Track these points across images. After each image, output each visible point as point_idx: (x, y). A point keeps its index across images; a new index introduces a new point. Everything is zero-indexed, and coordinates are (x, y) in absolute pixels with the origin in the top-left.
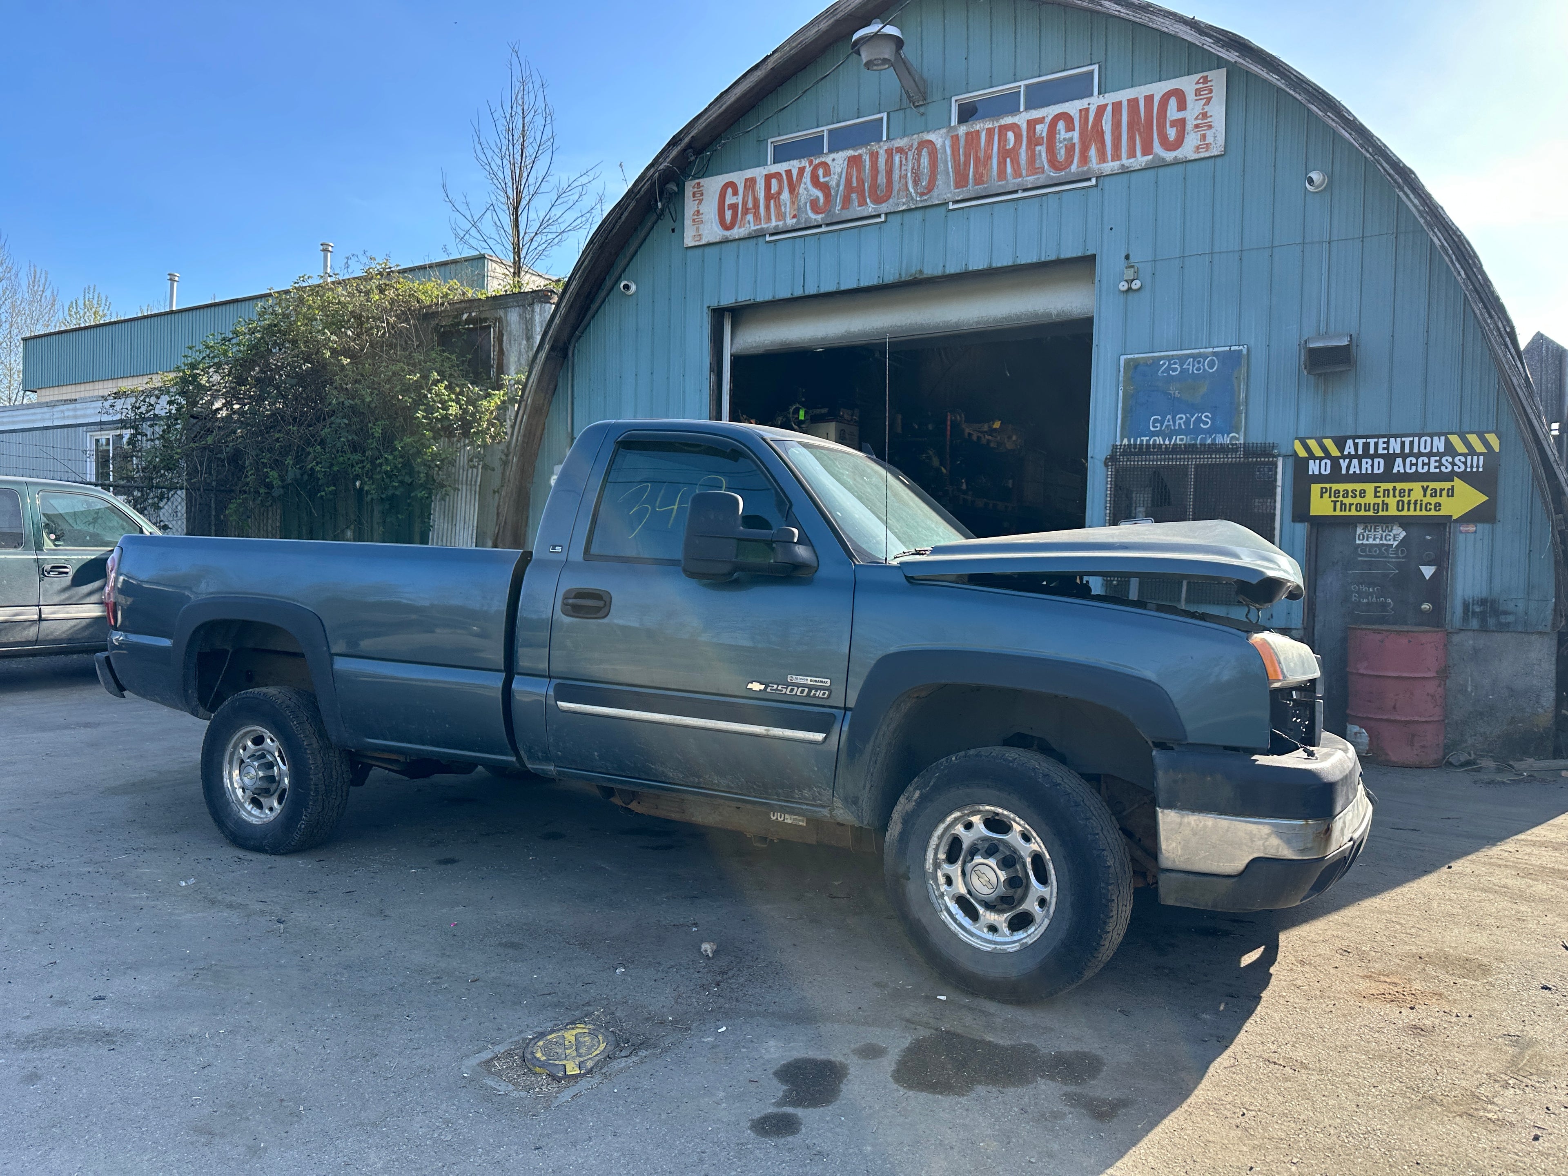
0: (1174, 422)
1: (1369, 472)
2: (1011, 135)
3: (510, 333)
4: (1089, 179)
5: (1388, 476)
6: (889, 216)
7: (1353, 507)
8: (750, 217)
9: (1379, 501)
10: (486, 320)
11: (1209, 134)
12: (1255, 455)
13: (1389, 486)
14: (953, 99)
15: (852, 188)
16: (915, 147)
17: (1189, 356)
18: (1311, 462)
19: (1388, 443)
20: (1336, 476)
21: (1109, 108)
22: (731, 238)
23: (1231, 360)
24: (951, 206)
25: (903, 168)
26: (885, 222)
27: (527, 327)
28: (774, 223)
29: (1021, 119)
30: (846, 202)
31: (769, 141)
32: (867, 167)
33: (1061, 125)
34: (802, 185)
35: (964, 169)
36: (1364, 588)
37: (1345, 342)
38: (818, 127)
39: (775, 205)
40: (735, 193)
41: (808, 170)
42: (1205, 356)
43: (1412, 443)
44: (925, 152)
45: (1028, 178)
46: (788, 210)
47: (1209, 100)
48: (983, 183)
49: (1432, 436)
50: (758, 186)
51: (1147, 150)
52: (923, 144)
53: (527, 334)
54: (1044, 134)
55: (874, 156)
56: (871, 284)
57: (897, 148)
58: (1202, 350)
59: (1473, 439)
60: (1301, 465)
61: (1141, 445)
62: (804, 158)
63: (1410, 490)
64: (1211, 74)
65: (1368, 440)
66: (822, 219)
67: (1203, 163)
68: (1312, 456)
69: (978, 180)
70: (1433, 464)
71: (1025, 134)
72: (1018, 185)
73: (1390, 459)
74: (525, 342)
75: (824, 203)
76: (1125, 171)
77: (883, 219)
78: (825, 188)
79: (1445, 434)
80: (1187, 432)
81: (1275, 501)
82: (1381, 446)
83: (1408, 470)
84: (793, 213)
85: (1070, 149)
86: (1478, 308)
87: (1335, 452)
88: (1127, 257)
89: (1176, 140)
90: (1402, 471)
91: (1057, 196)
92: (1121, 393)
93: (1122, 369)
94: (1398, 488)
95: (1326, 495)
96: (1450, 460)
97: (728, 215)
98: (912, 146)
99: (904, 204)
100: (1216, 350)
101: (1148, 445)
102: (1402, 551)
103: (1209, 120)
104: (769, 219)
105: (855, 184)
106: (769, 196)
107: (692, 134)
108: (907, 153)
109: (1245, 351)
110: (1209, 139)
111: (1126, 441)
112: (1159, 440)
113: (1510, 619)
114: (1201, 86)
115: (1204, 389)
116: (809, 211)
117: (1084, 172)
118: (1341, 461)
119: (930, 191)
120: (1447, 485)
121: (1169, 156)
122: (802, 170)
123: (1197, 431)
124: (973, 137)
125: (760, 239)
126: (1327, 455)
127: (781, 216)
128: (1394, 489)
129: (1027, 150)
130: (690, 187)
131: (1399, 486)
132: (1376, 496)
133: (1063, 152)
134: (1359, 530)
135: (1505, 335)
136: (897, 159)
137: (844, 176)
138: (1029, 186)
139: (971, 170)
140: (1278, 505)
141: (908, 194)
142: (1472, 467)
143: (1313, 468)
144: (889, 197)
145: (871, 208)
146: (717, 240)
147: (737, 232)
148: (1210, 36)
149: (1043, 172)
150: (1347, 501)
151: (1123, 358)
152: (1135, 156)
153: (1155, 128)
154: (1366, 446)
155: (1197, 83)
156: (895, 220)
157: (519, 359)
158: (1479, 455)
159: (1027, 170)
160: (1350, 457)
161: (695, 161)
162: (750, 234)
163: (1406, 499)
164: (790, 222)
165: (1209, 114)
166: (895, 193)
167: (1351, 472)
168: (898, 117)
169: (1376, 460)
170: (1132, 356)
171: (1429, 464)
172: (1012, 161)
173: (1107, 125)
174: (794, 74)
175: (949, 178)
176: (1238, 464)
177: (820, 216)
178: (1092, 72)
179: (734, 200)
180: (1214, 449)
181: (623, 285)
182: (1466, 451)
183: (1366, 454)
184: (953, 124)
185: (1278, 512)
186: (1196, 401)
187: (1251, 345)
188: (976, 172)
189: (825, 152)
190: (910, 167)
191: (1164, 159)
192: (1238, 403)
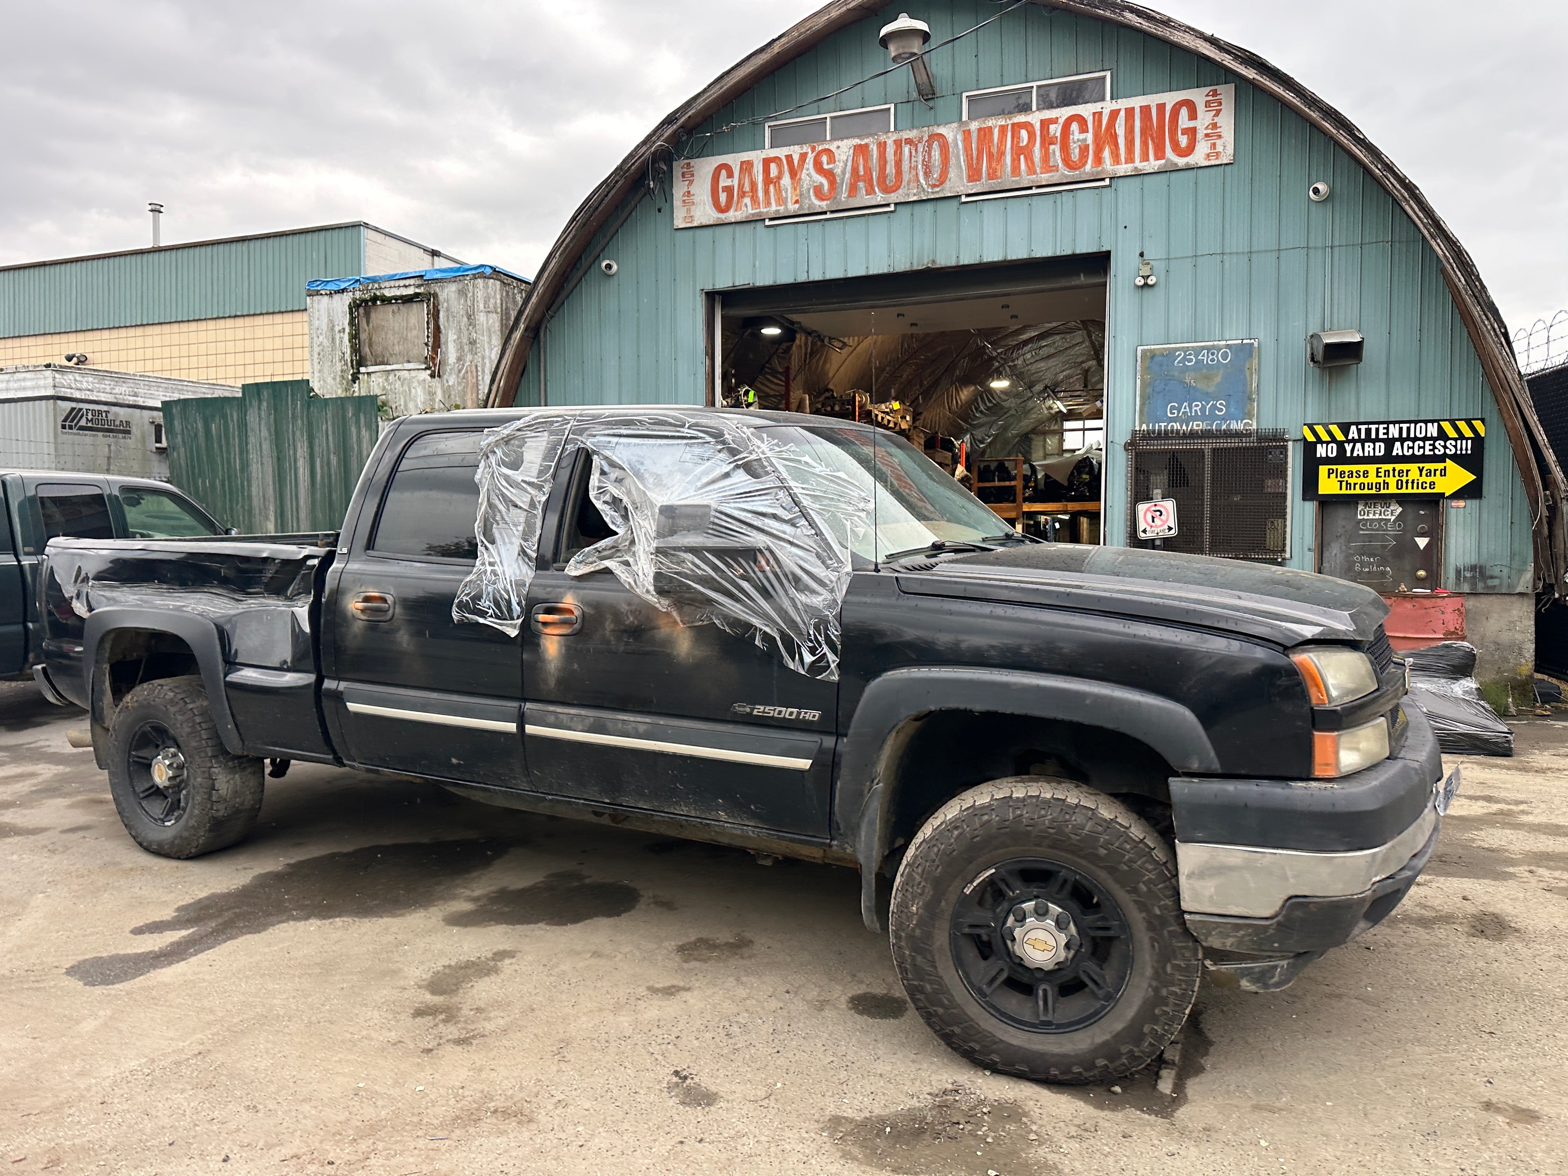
0: (1191, 409)
1: (1371, 454)
2: (1024, 133)
3: (447, 310)
4: (1103, 179)
5: (1388, 458)
6: (899, 208)
7: (1357, 486)
8: (747, 200)
9: (1381, 480)
11: (1219, 143)
12: (1268, 439)
13: (1390, 467)
14: (965, 95)
15: (859, 176)
16: (926, 138)
17: (1203, 348)
18: (1319, 446)
19: (1387, 428)
20: (1342, 458)
21: (1122, 114)
22: (727, 221)
23: (1244, 352)
24: (964, 199)
25: (913, 159)
26: (895, 211)
27: (468, 305)
28: (774, 207)
29: (1035, 118)
30: (853, 190)
31: (767, 125)
32: (875, 156)
33: (1075, 126)
34: (804, 171)
35: (978, 163)
36: (1366, 559)
37: (1357, 338)
38: (820, 113)
39: (775, 189)
40: (730, 175)
41: (811, 157)
42: (1219, 348)
43: (1409, 429)
44: (935, 145)
45: (1043, 176)
46: (790, 195)
47: (1218, 113)
48: (997, 178)
49: (1426, 422)
50: (755, 170)
51: (1160, 153)
52: (933, 137)
53: (467, 311)
54: (1058, 134)
55: (882, 146)
56: (881, 272)
57: (906, 139)
58: (1216, 343)
59: (1462, 425)
60: (1309, 448)
61: (1160, 430)
62: (806, 144)
63: (1408, 471)
64: (1221, 88)
65: (1370, 426)
66: (827, 205)
67: (1214, 169)
68: (1319, 441)
69: (992, 175)
71: (1038, 133)
72: (1032, 181)
73: (1389, 443)
74: (465, 319)
75: (829, 189)
76: (1139, 175)
77: (892, 208)
78: (829, 175)
79: (1437, 421)
80: (1203, 418)
81: (1286, 482)
82: (1381, 431)
83: (1406, 453)
84: (795, 198)
85: (1084, 149)
86: (1476, 311)
87: (1340, 437)
88: (1142, 255)
89: (1187, 147)
90: (1400, 454)
91: (1071, 194)
92: (1138, 381)
93: (1139, 359)
94: (1397, 470)
95: (1333, 476)
96: (1442, 443)
97: (723, 197)
98: (922, 138)
99: (915, 195)
100: (1229, 342)
101: (1166, 431)
102: (1399, 526)
103: (1219, 130)
104: (768, 204)
105: (862, 173)
106: (767, 180)
107: (690, 113)
108: (916, 145)
109: (1256, 345)
110: (1219, 148)
111: (1144, 427)
112: (1176, 426)
113: (1496, 582)
114: (1210, 98)
115: (1218, 379)
116: (813, 198)
117: (1098, 173)
118: (1346, 445)
119: (942, 183)
120: (1440, 466)
121: (1181, 162)
122: (803, 157)
123: (1213, 417)
124: (985, 133)
125: (759, 224)
126: (1333, 440)
127: (781, 201)
128: (1394, 470)
129: (1041, 150)
130: (678, 167)
131: (1398, 467)
132: (1378, 476)
133: (1077, 151)
134: (1360, 508)
135: (1501, 337)
136: (906, 149)
137: (850, 164)
138: (1044, 183)
139: (985, 165)
140: (1289, 485)
141: (919, 185)
142: (1461, 449)
143: (1321, 451)
144: (899, 187)
145: (879, 197)
146: (711, 223)
147: (732, 215)
148: (1230, 53)
149: (1057, 170)
150: (1352, 481)
151: (1140, 348)
152: (1148, 160)
153: (1167, 134)
154: (1368, 431)
155: (1207, 95)
156: (905, 211)
158: (1467, 439)
159: (1042, 167)
160: (1354, 441)
161: (687, 141)
162: (747, 217)
163: (1404, 479)
164: (793, 208)
165: (1219, 125)
166: (905, 183)
167: (1355, 455)
168: (906, 108)
169: (1377, 444)
170: (1149, 347)
171: (1424, 447)
172: (1026, 158)
173: (1120, 129)
174: (793, 59)
175: (961, 172)
176: (1252, 448)
177: (825, 203)
178: (1104, 78)
179: (728, 183)
180: (1229, 434)
181: (604, 264)
182: (1456, 436)
183: (1368, 439)
184: (965, 118)
185: (1289, 492)
186: (1211, 390)
187: (1262, 339)
188: (989, 166)
189: (828, 138)
190: (920, 158)
191: (1176, 164)
192: (1251, 392)
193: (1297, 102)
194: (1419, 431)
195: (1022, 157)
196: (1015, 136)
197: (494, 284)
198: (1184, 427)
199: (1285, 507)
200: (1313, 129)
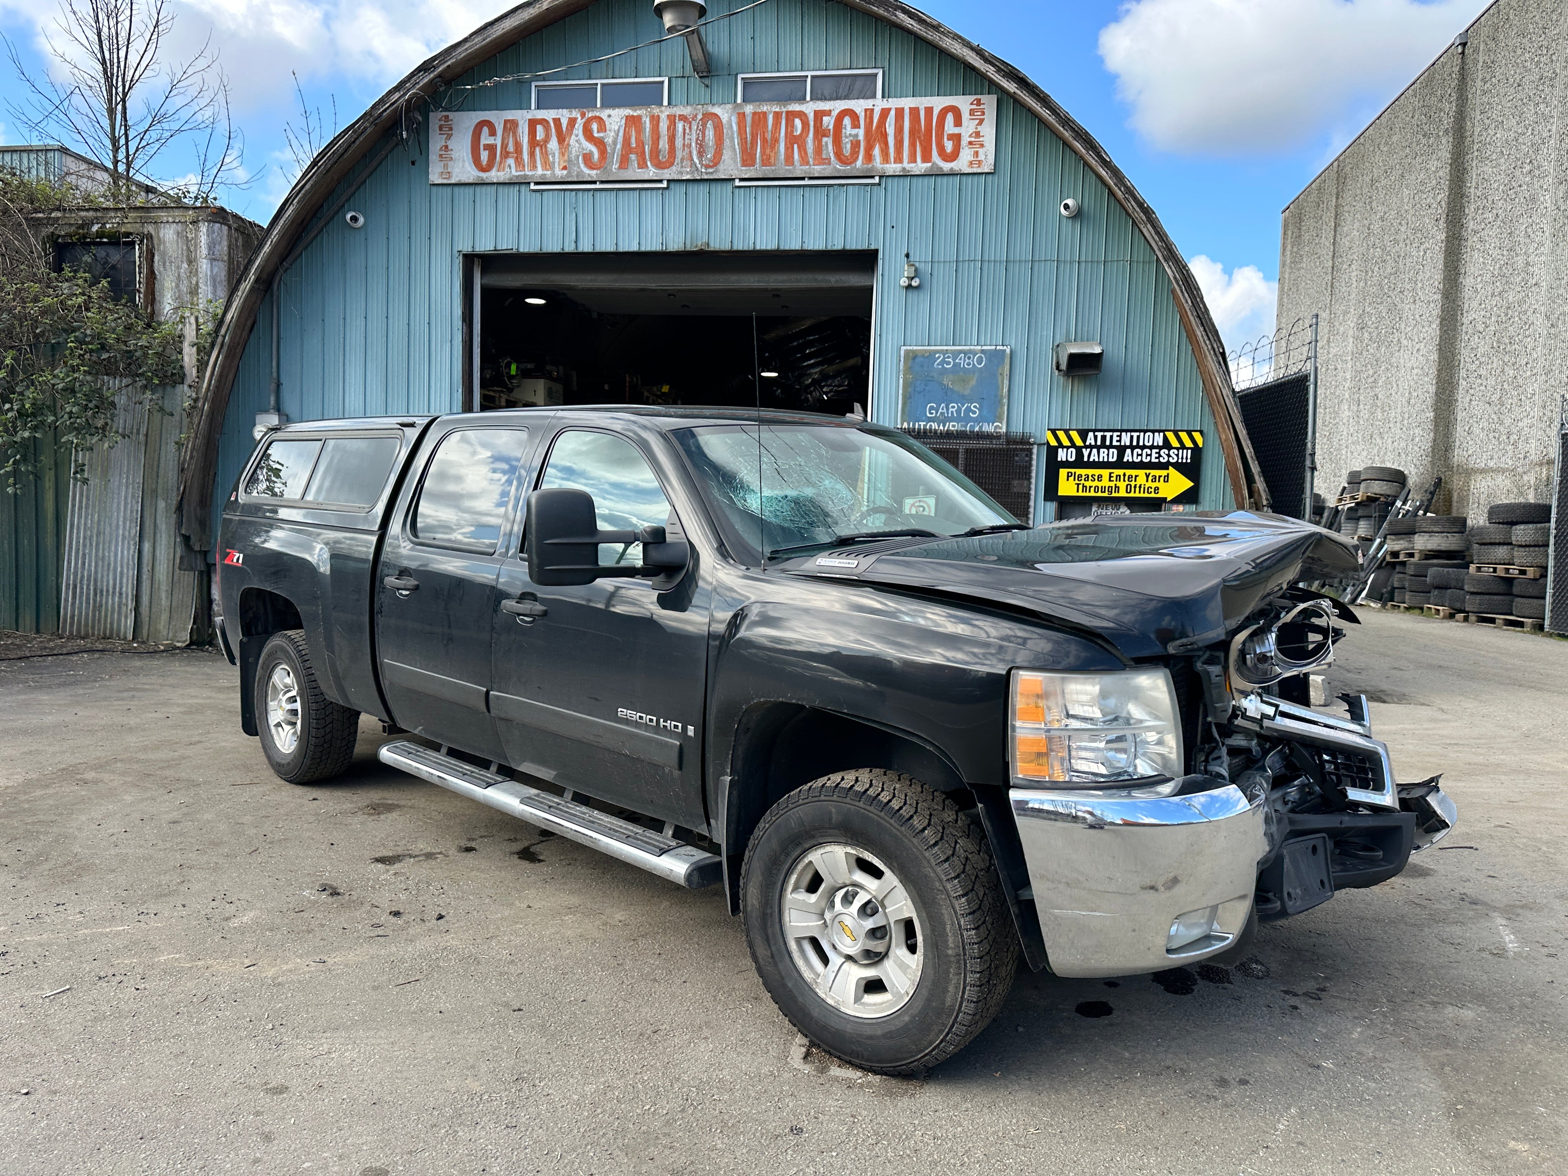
0: (948, 410)
1: (1106, 460)
2: (798, 122)
3: (164, 254)
4: (873, 177)
5: (1120, 464)
6: (672, 185)
7: (1092, 489)
8: (511, 161)
9: (1112, 484)
10: (127, 235)
11: (981, 151)
12: (1015, 442)
13: (1120, 472)
14: (740, 76)
15: (631, 148)
16: (700, 117)
17: (961, 352)
18: (1060, 450)
19: (1120, 436)
20: (1079, 463)
21: (893, 113)
22: (488, 181)
23: (997, 358)
24: (737, 183)
25: (687, 137)
26: (667, 188)
27: (188, 249)
28: (540, 171)
29: (809, 108)
30: (624, 162)
31: (533, 84)
32: (648, 130)
33: (847, 121)
34: (573, 137)
35: (751, 148)
37: (1097, 350)
38: (590, 78)
39: (541, 153)
40: (493, 133)
41: (580, 123)
42: (975, 353)
43: (1138, 437)
44: (710, 125)
45: (816, 167)
46: (557, 160)
47: (981, 122)
48: (770, 165)
49: (1153, 431)
50: (520, 130)
51: (927, 158)
52: (708, 116)
53: (188, 256)
54: (831, 127)
55: (655, 120)
56: (653, 249)
57: (680, 116)
58: (972, 347)
59: (1184, 436)
60: (1052, 452)
61: (919, 429)
62: (575, 108)
63: (1136, 476)
64: (984, 98)
65: (1106, 433)
66: (597, 174)
67: (976, 178)
68: (1061, 445)
69: (766, 162)
70: (1154, 455)
71: (812, 124)
72: (805, 173)
73: (1121, 450)
74: (185, 265)
75: (599, 158)
76: (905, 176)
77: (664, 184)
78: (600, 144)
79: (1163, 431)
80: (958, 419)
81: (1030, 483)
82: (1115, 439)
83: (1135, 460)
84: (563, 164)
85: (856, 145)
86: (1199, 332)
87: (1079, 442)
88: (907, 256)
89: (952, 153)
90: (1131, 460)
91: (843, 188)
92: (901, 381)
93: (902, 359)
94: (1127, 475)
95: (1071, 479)
96: (1167, 452)
97: (484, 156)
98: (696, 116)
99: (688, 173)
100: (984, 348)
101: (925, 430)
103: (981, 139)
104: (534, 167)
106: (533, 142)
107: (449, 63)
108: (690, 123)
109: (1008, 351)
110: (981, 157)
111: (905, 425)
112: (935, 426)
114: (974, 107)
115: (973, 382)
116: (582, 166)
117: (868, 170)
118: (1084, 450)
119: (715, 165)
120: (1163, 473)
121: (946, 166)
122: (572, 122)
123: (967, 419)
124: (759, 118)
125: (523, 188)
126: (1073, 445)
127: (547, 165)
128: (1124, 475)
129: (814, 141)
130: (435, 118)
131: (1129, 472)
132: (1110, 480)
133: (849, 146)
134: (1094, 509)
135: (1219, 355)
136: (680, 126)
137: (621, 134)
138: (816, 175)
139: (759, 151)
140: (1033, 486)
141: (693, 164)
142: (1182, 458)
143: (1062, 455)
144: (672, 164)
145: (651, 172)
146: (471, 181)
147: (494, 175)
148: (993, 65)
149: (829, 164)
150: (1088, 484)
151: (903, 348)
152: (915, 161)
153: (934, 138)
154: (1104, 438)
155: (972, 104)
156: (678, 189)
157: (177, 286)
158: (1188, 449)
159: (814, 159)
160: (1091, 447)
161: (446, 92)
162: (511, 179)
163: (1133, 484)
164: (560, 174)
165: (981, 134)
166: (678, 160)
167: (1091, 460)
168: (679, 84)
169: (1111, 450)
170: (911, 348)
171: (1150, 455)
172: (799, 147)
173: (890, 129)
174: (563, 18)
175: (735, 154)
176: (1001, 450)
177: (594, 172)
178: (876, 75)
179: (490, 141)
180: (981, 436)
181: (348, 216)
182: (1179, 446)
183: (1103, 445)
184: (739, 101)
185: (1033, 492)
186: (967, 392)
187: (1013, 346)
188: (763, 153)
189: (599, 105)
190: (694, 137)
191: (941, 168)
192: (1002, 396)
193: (1052, 119)
194: (1148, 439)
195: (796, 146)
196: (790, 124)
197: (221, 229)
198: (941, 428)
199: (1028, 507)
200: (1065, 146)
